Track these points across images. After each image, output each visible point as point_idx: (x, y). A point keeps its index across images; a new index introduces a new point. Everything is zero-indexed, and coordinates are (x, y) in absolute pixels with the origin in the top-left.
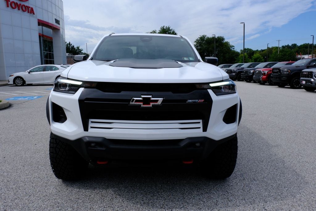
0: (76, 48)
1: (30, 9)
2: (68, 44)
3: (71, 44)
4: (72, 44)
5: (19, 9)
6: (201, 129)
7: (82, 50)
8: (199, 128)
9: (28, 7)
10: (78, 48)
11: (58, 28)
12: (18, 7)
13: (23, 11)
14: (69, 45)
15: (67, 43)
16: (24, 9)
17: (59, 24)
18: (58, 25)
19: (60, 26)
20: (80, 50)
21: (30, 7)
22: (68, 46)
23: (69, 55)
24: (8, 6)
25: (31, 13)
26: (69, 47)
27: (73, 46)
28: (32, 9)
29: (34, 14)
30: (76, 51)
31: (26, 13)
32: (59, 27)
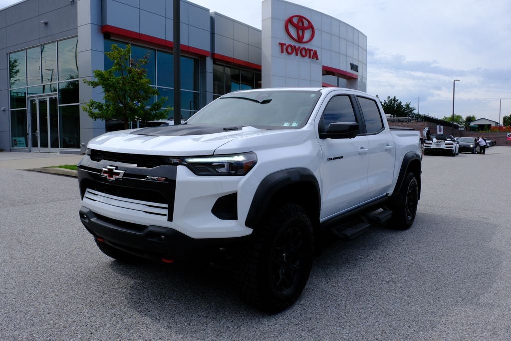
0: (404, 106)
1: (312, 53)
2: (391, 100)
3: (396, 99)
4: (398, 100)
5: (297, 55)
6: (166, 218)
7: (414, 110)
8: (166, 215)
9: (310, 50)
10: (408, 106)
11: (354, 77)
12: (296, 51)
13: (303, 56)
14: (393, 102)
15: (390, 98)
16: (304, 53)
17: (357, 70)
18: (354, 72)
19: (359, 74)
20: (410, 108)
21: (312, 50)
22: (391, 103)
23: (390, 117)
24: (282, 52)
25: (313, 58)
26: (394, 104)
27: (400, 103)
28: (315, 53)
29: (317, 59)
30: (404, 110)
31: (307, 58)
32: (357, 76)
